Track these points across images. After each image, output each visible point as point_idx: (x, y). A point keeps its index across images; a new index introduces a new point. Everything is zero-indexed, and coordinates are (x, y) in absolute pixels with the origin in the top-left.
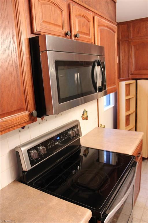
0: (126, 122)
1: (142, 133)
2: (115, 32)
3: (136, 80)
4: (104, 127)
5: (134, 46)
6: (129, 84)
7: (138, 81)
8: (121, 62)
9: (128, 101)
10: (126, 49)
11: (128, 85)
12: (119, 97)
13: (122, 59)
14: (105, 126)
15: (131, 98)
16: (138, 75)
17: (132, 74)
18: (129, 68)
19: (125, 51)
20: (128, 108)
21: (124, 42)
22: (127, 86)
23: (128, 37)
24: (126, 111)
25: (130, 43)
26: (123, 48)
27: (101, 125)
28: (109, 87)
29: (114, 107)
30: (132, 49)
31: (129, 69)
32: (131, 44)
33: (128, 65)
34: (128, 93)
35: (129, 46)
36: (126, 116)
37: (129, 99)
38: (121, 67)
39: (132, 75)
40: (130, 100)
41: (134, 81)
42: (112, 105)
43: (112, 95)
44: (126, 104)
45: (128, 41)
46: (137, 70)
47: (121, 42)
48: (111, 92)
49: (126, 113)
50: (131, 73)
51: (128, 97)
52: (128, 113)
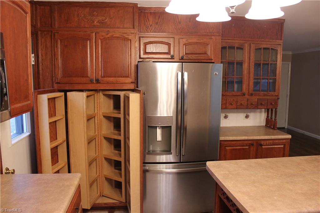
0: (52, 158)
1: (79, 175)
2: (26, 13)
3: (65, 92)
4: (12, 173)
5: (60, 40)
6: (54, 98)
7: (68, 93)
8: (41, 64)
9: (53, 125)
10: (49, 45)
11: (52, 101)
12: (38, 119)
13: (42, 59)
14: (14, 170)
15: (59, 120)
16: (68, 85)
17: (58, 83)
18: (54, 73)
19: (46, 46)
20: (54, 136)
21: (46, 33)
22: (50, 101)
23: (51, 26)
24: (51, 141)
25: (54, 35)
26: (43, 41)
27: (7, 169)
28: (17, 103)
29: (30, 135)
30: (57, 44)
31: (54, 75)
32: (56, 37)
33: (52, 68)
34: (52, 112)
35: (53, 40)
36: (51, 149)
37: (56, 121)
38: (41, 71)
39: (59, 85)
40: (57, 123)
41: (63, 94)
42: (27, 133)
43: (26, 117)
44: (50, 129)
45: (51, 31)
46: (65, 77)
47: (39, 32)
48: (25, 112)
49: (51, 145)
50: (56, 81)
51: (54, 119)
52: (55, 144)
